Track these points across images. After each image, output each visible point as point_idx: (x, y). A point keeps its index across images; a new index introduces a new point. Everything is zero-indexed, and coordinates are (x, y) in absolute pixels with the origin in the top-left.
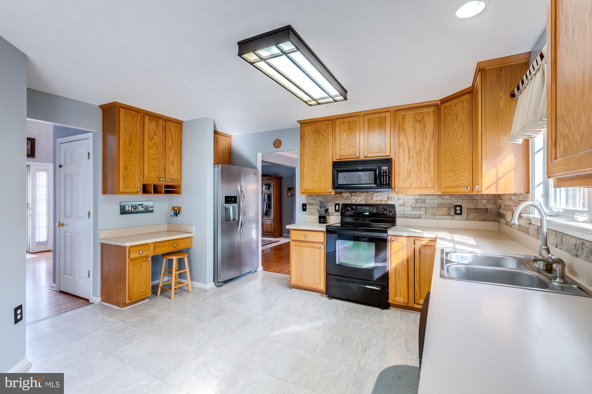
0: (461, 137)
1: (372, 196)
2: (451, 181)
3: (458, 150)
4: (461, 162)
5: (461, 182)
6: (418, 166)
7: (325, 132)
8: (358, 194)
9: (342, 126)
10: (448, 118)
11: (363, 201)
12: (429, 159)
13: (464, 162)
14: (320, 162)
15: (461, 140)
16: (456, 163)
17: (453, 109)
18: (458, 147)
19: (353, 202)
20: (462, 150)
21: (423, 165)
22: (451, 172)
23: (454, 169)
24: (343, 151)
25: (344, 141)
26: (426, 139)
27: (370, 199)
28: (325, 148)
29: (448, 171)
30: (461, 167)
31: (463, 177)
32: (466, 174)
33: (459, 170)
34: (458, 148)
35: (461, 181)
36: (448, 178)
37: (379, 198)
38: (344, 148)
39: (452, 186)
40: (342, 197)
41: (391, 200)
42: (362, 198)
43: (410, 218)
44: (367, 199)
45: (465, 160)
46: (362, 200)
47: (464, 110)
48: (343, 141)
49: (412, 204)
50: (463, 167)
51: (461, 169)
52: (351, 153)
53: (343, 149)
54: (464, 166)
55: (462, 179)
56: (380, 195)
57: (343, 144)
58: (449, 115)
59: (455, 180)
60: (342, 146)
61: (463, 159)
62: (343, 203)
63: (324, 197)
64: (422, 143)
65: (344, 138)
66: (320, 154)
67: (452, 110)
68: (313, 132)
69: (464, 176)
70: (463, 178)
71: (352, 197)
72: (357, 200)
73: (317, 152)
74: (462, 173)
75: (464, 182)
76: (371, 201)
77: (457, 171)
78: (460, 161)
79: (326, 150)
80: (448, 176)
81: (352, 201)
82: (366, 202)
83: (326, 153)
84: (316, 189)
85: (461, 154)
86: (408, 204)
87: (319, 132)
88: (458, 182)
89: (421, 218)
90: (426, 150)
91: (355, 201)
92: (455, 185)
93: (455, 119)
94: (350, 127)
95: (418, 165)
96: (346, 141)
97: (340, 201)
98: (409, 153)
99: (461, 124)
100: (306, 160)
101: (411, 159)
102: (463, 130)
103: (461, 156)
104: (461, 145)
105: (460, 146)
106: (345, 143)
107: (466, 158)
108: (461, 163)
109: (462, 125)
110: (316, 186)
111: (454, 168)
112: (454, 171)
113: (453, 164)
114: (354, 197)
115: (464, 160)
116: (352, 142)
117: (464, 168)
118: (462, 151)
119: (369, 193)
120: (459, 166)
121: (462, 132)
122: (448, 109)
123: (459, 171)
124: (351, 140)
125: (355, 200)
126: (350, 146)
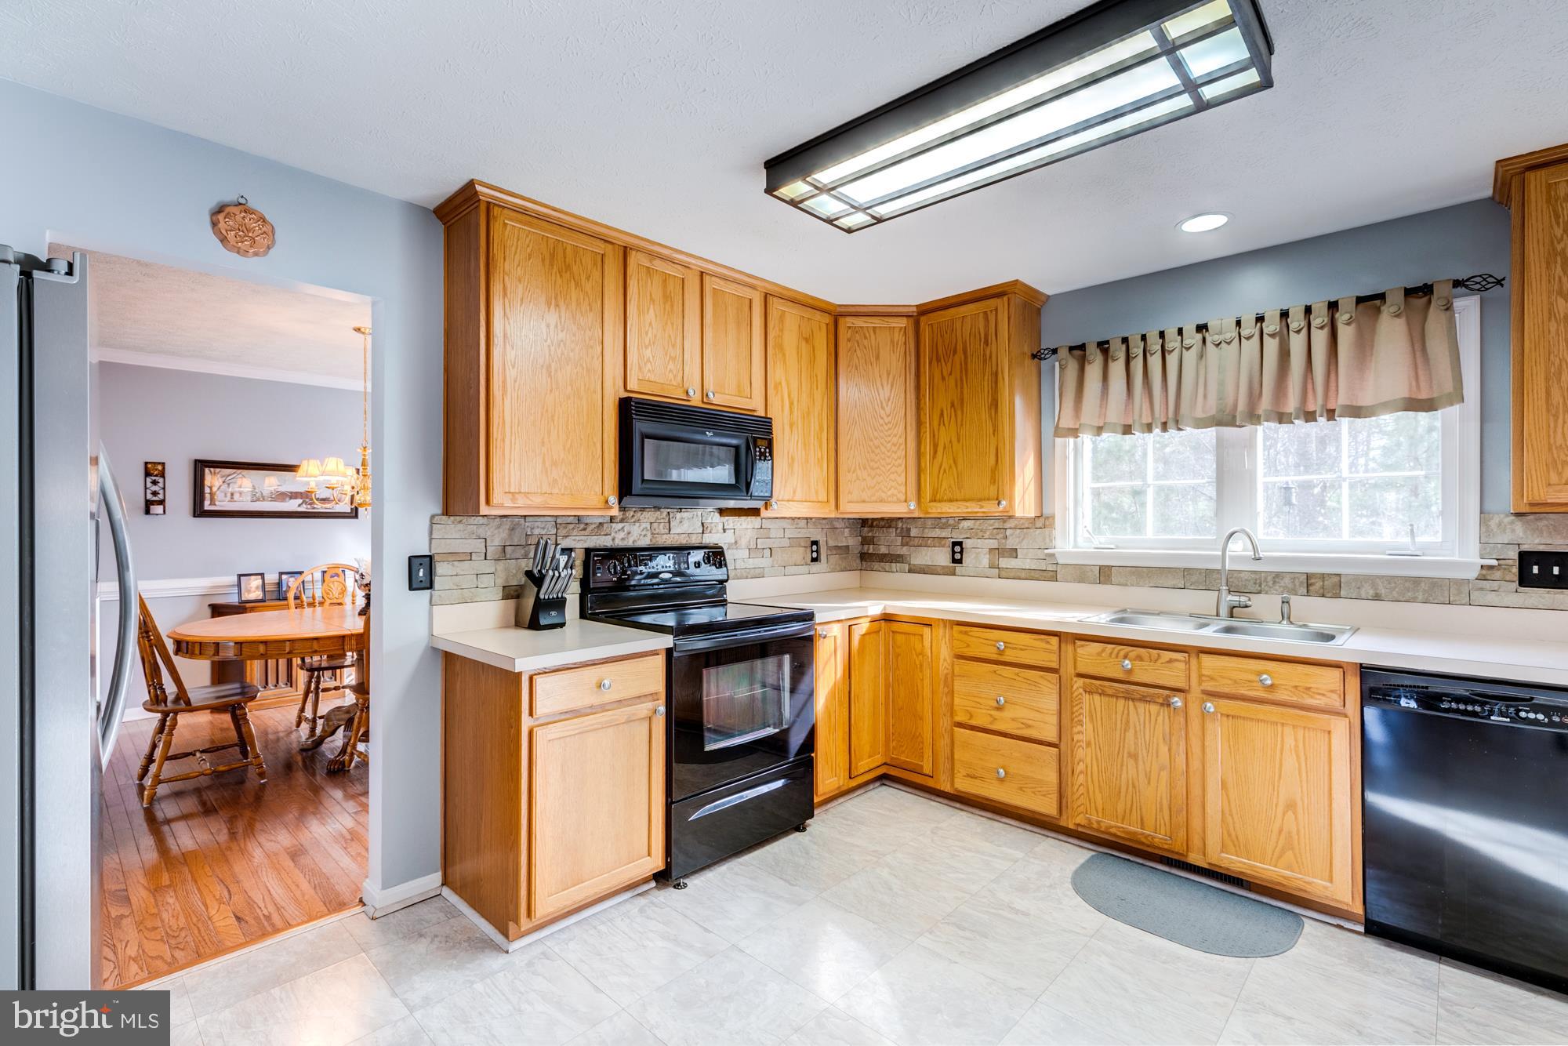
0: (889, 400)
1: (669, 522)
2: (864, 489)
3: (882, 425)
4: (888, 451)
5: (889, 493)
6: (805, 449)
7: (588, 278)
8: (633, 516)
9: (644, 278)
10: (856, 351)
11: (644, 536)
12: (821, 434)
13: (896, 453)
14: (569, 388)
15: (887, 406)
16: (877, 451)
17: (868, 335)
18: (882, 418)
19: (619, 543)
20: (890, 426)
21: (812, 447)
22: (865, 468)
23: (872, 464)
24: (649, 365)
25: (650, 335)
26: (817, 388)
27: (663, 531)
28: (590, 340)
29: (855, 467)
30: (888, 460)
31: (893, 481)
32: (899, 476)
33: (883, 466)
34: (881, 421)
35: (890, 489)
36: (858, 481)
37: (685, 527)
38: (651, 360)
39: (867, 500)
40: (582, 526)
41: (710, 532)
42: (642, 528)
43: (747, 578)
44: (657, 531)
45: (899, 448)
46: (644, 533)
47: (894, 346)
48: (647, 333)
49: (749, 542)
50: (894, 461)
51: (890, 466)
52: (671, 380)
53: (649, 361)
54: (896, 460)
55: (892, 487)
56: (689, 519)
57: (647, 343)
58: (858, 346)
59: (875, 486)
60: (646, 348)
61: (894, 445)
62: (586, 545)
63: (518, 524)
64: (811, 395)
65: (650, 324)
66: (572, 354)
67: (866, 338)
68: (543, 260)
69: (895, 480)
70: (894, 484)
71: (614, 525)
72: (629, 533)
73: (559, 345)
74: (892, 475)
75: (895, 492)
76: (665, 536)
77: (878, 468)
78: (885, 447)
79: (592, 347)
80: (858, 479)
81: (613, 539)
82: (654, 541)
83: (593, 358)
84: (556, 491)
85: (890, 436)
86: (743, 542)
87: (568, 268)
88: (883, 492)
89: (763, 577)
90: (816, 414)
91: (623, 539)
92: (874, 498)
93: (873, 360)
94: (668, 292)
95: (805, 445)
96: (655, 336)
97: (577, 538)
98: (791, 412)
99: (888, 374)
100: (513, 367)
101: (794, 428)
102: (892, 386)
103: (890, 438)
104: (888, 416)
105: (885, 418)
106: (654, 343)
107: (900, 445)
108: (889, 454)
109: (891, 376)
110: (555, 481)
111: (872, 460)
112: (872, 469)
113: (868, 452)
114: (620, 525)
115: (894, 449)
116: (673, 346)
117: (897, 463)
118: (889, 429)
119: (661, 513)
120: (884, 459)
121: (891, 390)
122: (857, 332)
123: (883, 468)
124: (670, 336)
125: (622, 535)
126: (666, 354)
